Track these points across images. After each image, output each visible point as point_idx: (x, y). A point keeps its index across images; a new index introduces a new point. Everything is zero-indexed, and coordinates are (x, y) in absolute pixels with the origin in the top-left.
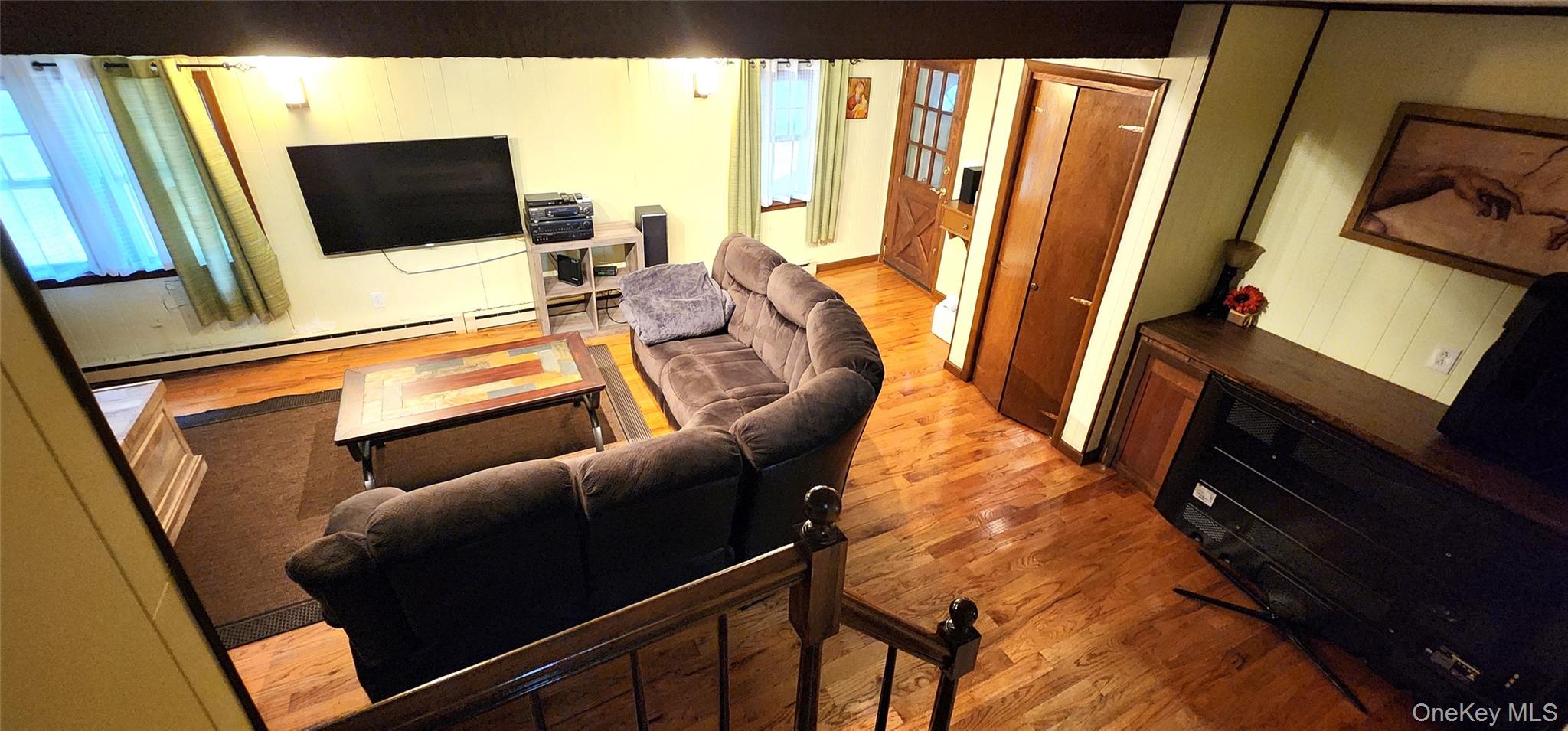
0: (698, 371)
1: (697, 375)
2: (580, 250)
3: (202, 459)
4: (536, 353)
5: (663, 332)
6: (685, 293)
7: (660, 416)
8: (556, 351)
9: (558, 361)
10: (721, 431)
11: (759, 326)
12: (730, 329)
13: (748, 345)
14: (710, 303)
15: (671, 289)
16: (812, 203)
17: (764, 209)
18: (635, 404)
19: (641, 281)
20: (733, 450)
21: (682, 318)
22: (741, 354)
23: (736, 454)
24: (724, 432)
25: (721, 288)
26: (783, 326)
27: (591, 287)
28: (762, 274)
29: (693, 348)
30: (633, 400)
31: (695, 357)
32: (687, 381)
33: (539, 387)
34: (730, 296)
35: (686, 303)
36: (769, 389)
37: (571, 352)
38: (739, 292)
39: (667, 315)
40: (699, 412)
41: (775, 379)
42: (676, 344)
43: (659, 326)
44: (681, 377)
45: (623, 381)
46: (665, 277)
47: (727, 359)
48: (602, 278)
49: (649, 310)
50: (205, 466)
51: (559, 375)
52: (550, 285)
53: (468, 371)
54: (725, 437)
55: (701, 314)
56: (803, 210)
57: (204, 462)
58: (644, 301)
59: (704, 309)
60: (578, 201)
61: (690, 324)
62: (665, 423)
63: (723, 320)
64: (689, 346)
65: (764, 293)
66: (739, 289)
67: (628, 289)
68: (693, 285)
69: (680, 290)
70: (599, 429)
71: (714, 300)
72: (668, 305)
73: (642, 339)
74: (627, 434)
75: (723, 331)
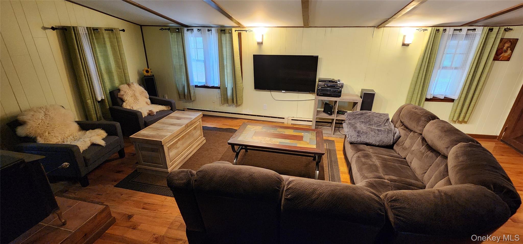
0: (372, 161)
1: (371, 163)
2: (335, 101)
3: (204, 139)
4: (303, 133)
5: (359, 139)
6: (375, 125)
7: (347, 177)
8: (311, 135)
9: (310, 138)
10: (375, 195)
11: (413, 149)
12: (395, 147)
13: (403, 157)
14: (387, 132)
15: (368, 121)
16: (458, 101)
17: (427, 100)
18: (338, 167)
19: (355, 115)
20: (380, 209)
21: (370, 135)
22: (399, 161)
23: (383, 214)
24: (377, 196)
25: (395, 127)
26: (429, 152)
27: (334, 117)
28: (421, 123)
29: (372, 150)
30: (338, 165)
31: (372, 155)
32: (364, 164)
33: (298, 145)
34: (399, 131)
35: (374, 129)
36: (411, 183)
37: (316, 136)
38: (404, 130)
39: (363, 132)
40: (366, 180)
41: (417, 179)
42: (364, 146)
43: (358, 136)
44: (362, 161)
45: (336, 157)
46: (367, 116)
47: (390, 161)
48: (340, 115)
49: (355, 128)
50: (205, 141)
51: (308, 144)
52: (319, 113)
53: (277, 133)
54: (377, 198)
55: (381, 136)
56: (451, 104)
57: (205, 140)
58: (354, 124)
59: (383, 134)
60: (338, 82)
61: (374, 139)
62: (349, 180)
63: (392, 141)
64: (371, 149)
65: (421, 132)
66: (405, 129)
67: (348, 117)
68: (380, 122)
69: (373, 123)
70: (318, 172)
71: (389, 131)
72: (364, 128)
73: (348, 139)
74: (330, 179)
75: (390, 147)
